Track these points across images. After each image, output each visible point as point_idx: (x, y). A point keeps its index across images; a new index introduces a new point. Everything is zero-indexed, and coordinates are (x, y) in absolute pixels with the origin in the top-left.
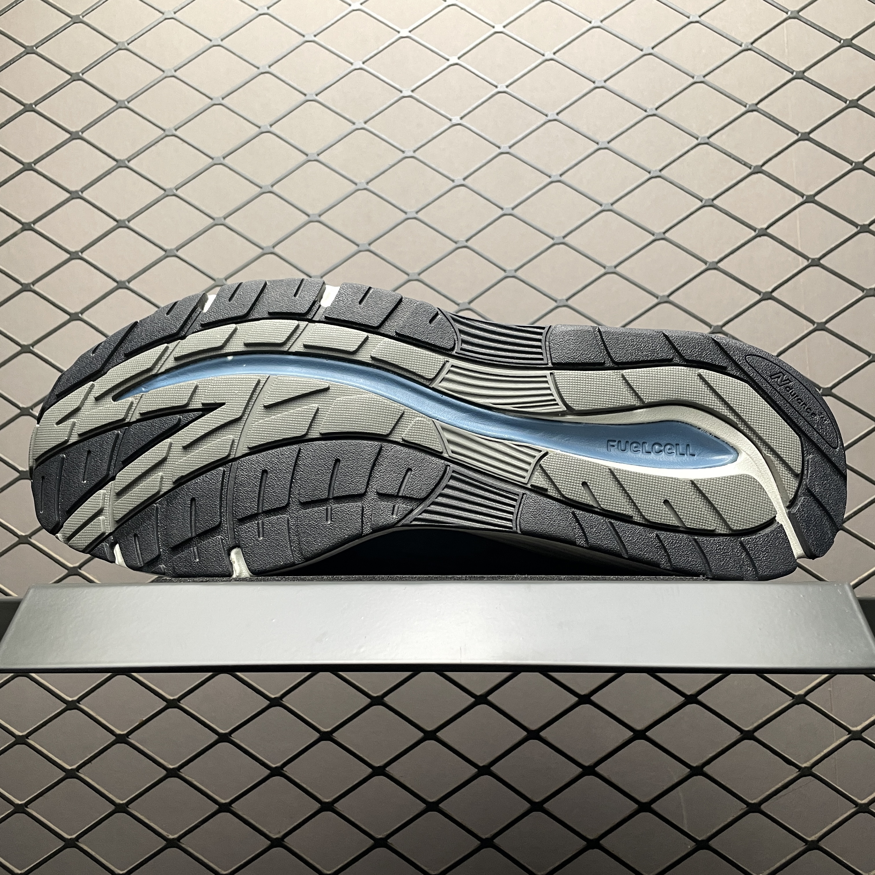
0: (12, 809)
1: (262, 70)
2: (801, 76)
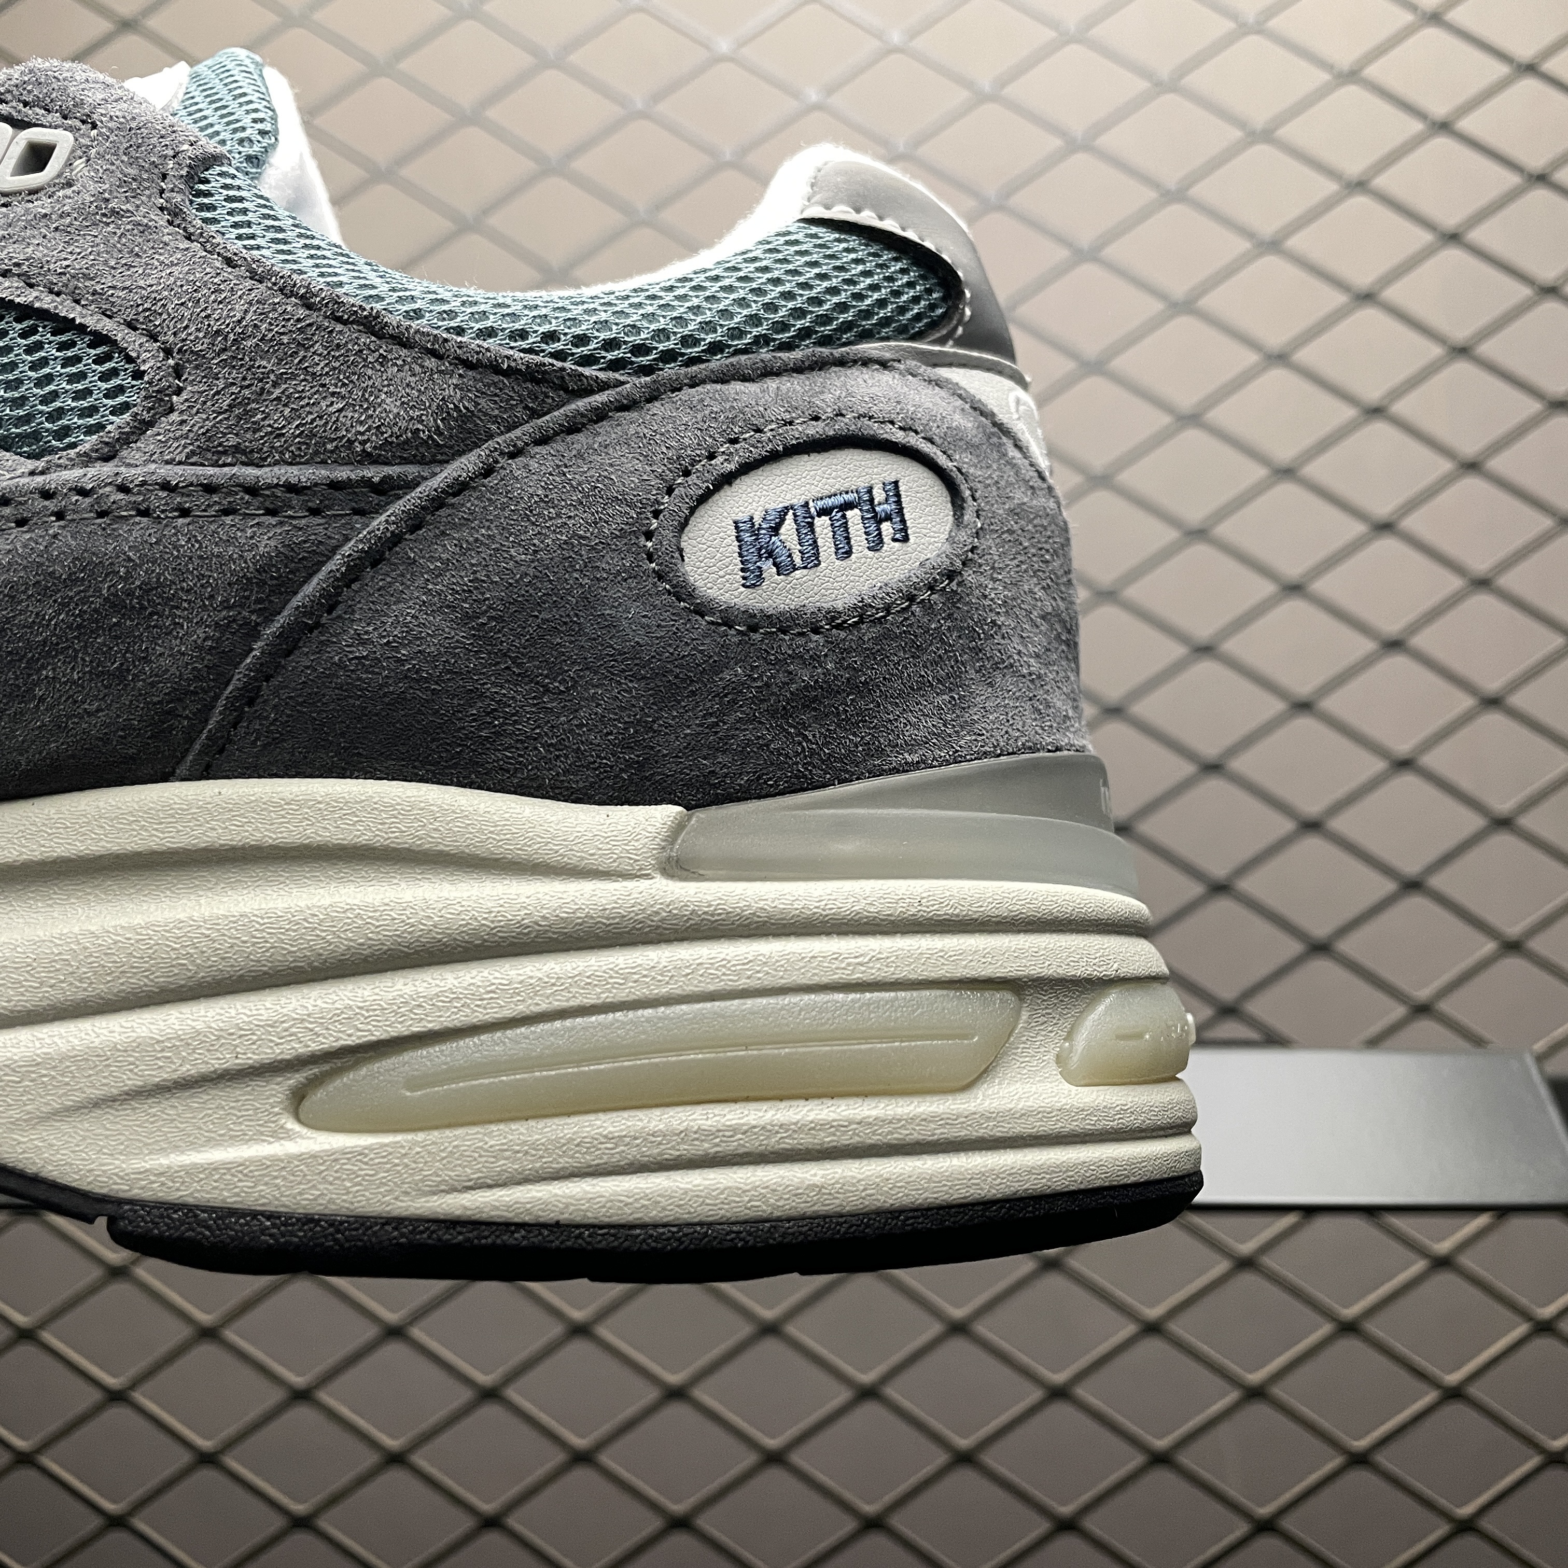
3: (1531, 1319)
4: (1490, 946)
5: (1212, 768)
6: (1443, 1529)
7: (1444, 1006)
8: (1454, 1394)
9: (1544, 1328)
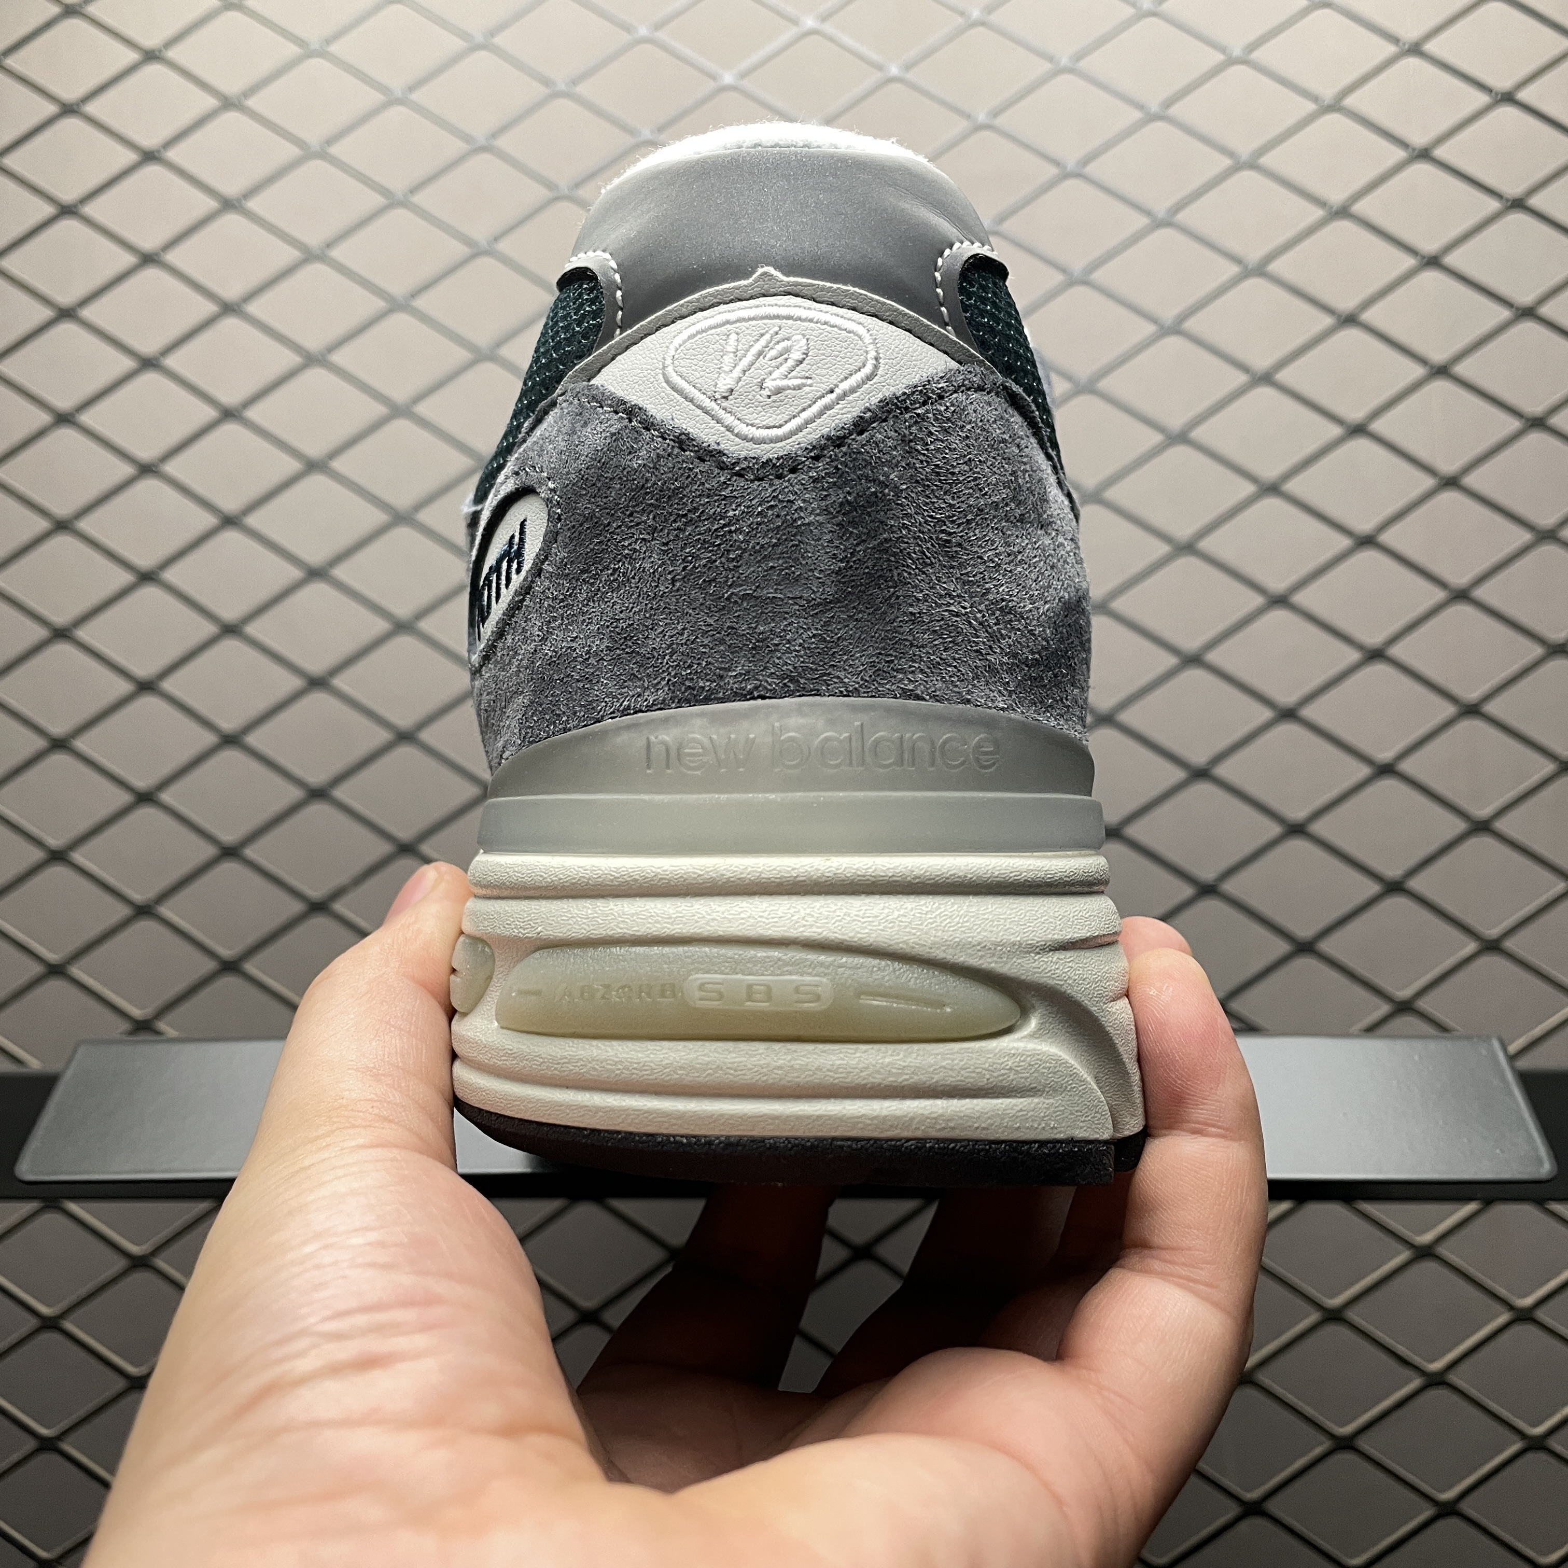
0: (33, 1444)
1: (478, 145)
2: (1424, 155)
3: (1511, 1307)
4: (1471, 947)
5: (1201, 774)
6: (1428, 1512)
7: (1423, 1004)
8: (1436, 1381)
9: (1524, 1316)
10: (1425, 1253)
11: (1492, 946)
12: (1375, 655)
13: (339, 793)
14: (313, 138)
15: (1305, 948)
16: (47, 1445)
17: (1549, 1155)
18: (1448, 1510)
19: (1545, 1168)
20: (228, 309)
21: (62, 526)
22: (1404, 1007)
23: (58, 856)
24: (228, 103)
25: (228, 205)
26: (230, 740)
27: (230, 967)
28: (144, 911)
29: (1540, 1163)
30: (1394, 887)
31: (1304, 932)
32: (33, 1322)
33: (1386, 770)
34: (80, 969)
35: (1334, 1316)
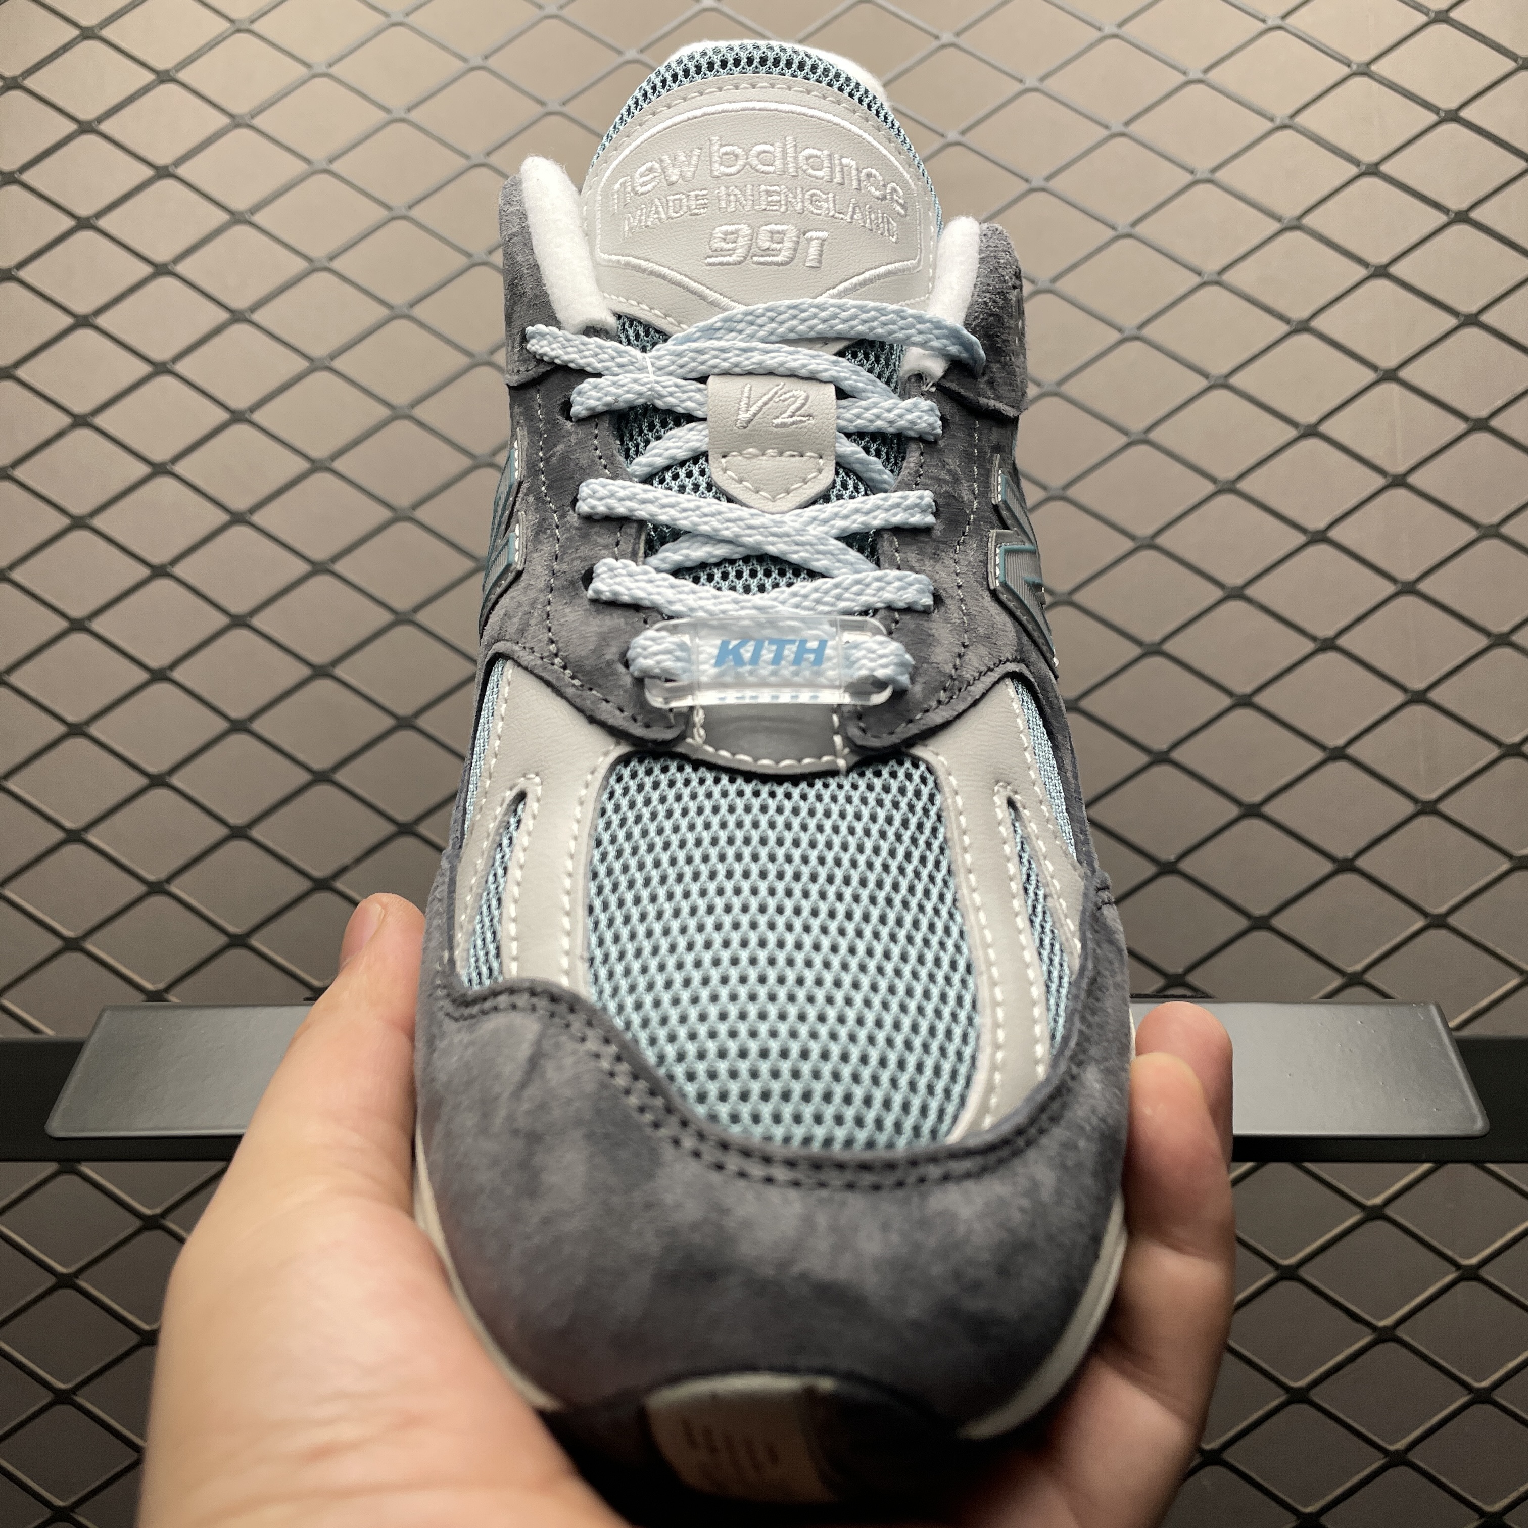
0: (48, 1397)
1: (475, 161)
2: (1373, 170)
3: (1458, 1266)
4: (1420, 923)
5: (1161, 758)
6: (1379, 1462)
7: (1370, 976)
9: (1470, 1275)
10: (1375, 1214)
11: (1438, 922)
12: (1328, 645)
13: (340, 776)
14: (318, 155)
15: (1260, 923)
16: (62, 1398)
17: (1482, 1113)
18: (1398, 1460)
19: (1478, 1125)
20: (238, 317)
21: (79, 523)
22: (1354, 980)
23: (74, 837)
24: (237, 122)
25: (237, 218)
26: (239, 726)
27: (238, 941)
28: (156, 888)
29: (1474, 1121)
30: (1346, 866)
31: (1259, 910)
32: (51, 1281)
33: (1338, 754)
34: (95, 945)
35: (1289, 1274)
